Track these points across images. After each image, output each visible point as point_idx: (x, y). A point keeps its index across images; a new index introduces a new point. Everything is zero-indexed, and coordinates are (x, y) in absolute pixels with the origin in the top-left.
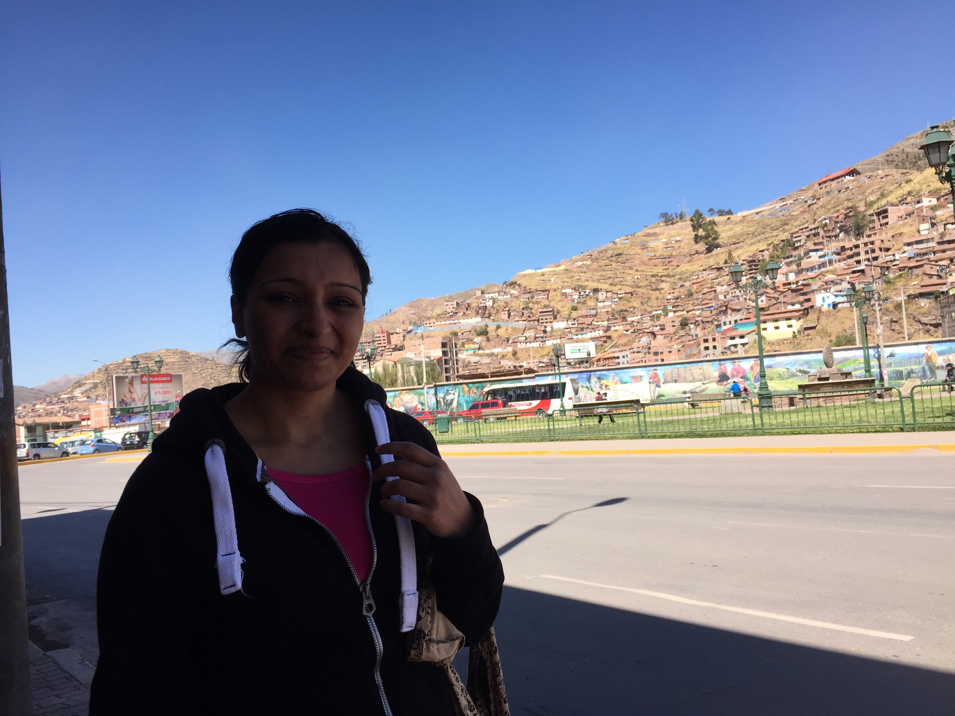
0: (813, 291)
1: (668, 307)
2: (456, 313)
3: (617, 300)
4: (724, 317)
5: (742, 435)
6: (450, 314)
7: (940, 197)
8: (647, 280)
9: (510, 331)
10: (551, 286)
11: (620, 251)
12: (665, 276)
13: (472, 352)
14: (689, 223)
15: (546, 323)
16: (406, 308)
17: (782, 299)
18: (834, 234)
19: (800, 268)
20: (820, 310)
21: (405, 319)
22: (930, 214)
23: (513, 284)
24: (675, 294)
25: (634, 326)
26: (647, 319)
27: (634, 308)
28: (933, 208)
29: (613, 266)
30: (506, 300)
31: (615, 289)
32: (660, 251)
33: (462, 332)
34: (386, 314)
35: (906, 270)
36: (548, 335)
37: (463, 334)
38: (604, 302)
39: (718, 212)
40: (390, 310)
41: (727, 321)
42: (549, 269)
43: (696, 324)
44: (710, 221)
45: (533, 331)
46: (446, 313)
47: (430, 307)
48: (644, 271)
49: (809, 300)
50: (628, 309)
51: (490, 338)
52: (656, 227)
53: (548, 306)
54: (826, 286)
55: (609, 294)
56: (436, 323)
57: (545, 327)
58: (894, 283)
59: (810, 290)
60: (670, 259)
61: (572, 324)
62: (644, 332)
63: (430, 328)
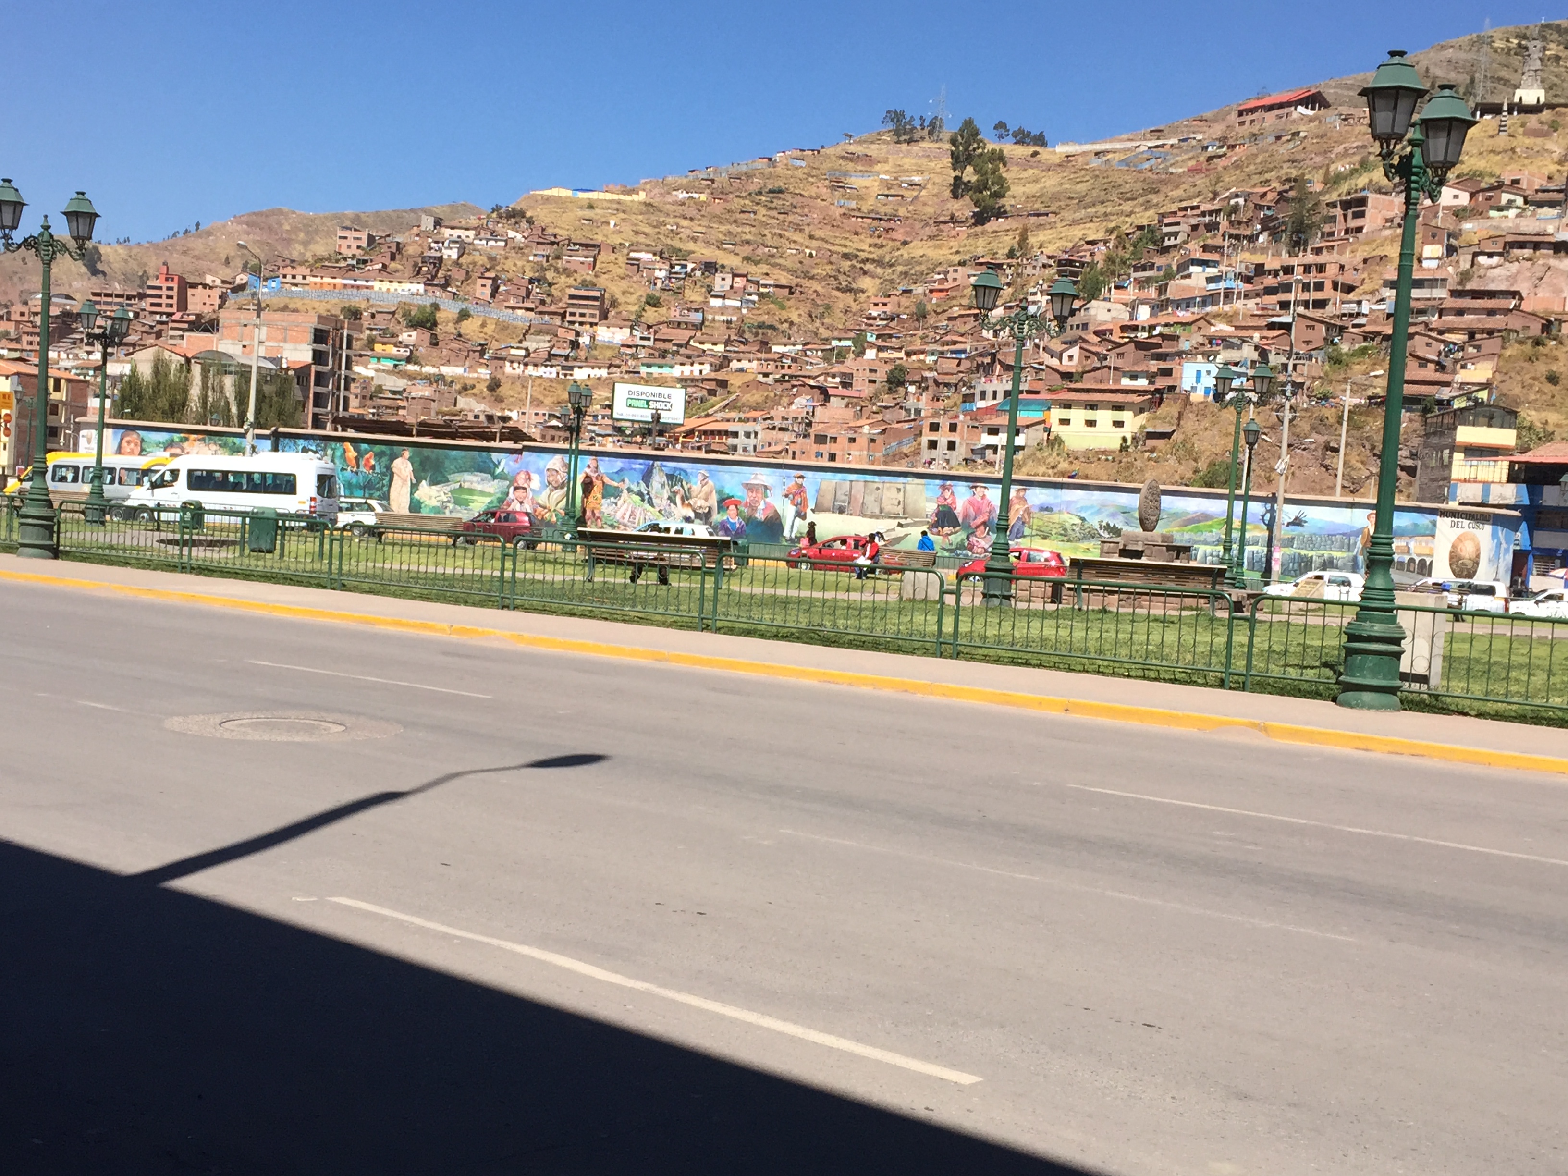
0: (1180, 354)
1: (869, 335)
2: (365, 262)
3: (755, 298)
4: (983, 379)
5: (912, 652)
6: (350, 262)
7: (1478, 192)
8: (831, 263)
9: (490, 328)
10: (606, 236)
11: (780, 184)
12: (873, 261)
13: (389, 364)
14: (947, 146)
15: (581, 324)
16: (239, 228)
17: (1112, 361)
18: (1248, 232)
19: (1163, 297)
20: (1188, 397)
21: (232, 254)
22: (1450, 224)
23: (515, 216)
24: (887, 309)
25: (783, 367)
26: (815, 356)
27: (792, 324)
28: (1459, 214)
29: (760, 216)
30: (493, 253)
31: (756, 271)
32: (871, 201)
33: (374, 311)
34: (186, 232)
35: (1378, 339)
36: (582, 354)
37: (373, 316)
38: (724, 297)
39: (1015, 135)
40: (198, 225)
41: (989, 389)
42: (609, 196)
43: (922, 385)
44: (993, 151)
45: (548, 338)
46: (340, 256)
47: (302, 235)
48: (827, 242)
49: (1167, 372)
50: (778, 325)
51: (440, 337)
52: (872, 142)
53: (592, 285)
54: (1208, 348)
55: (740, 282)
56: (310, 279)
57: (578, 334)
58: (1347, 365)
59: (1174, 350)
60: (891, 224)
61: (642, 338)
62: (804, 385)
63: (294, 288)
